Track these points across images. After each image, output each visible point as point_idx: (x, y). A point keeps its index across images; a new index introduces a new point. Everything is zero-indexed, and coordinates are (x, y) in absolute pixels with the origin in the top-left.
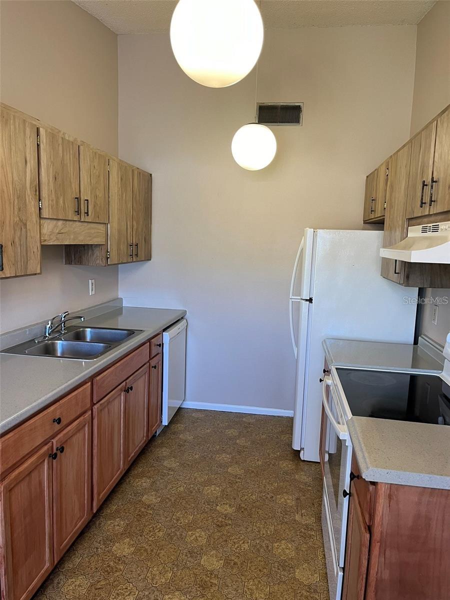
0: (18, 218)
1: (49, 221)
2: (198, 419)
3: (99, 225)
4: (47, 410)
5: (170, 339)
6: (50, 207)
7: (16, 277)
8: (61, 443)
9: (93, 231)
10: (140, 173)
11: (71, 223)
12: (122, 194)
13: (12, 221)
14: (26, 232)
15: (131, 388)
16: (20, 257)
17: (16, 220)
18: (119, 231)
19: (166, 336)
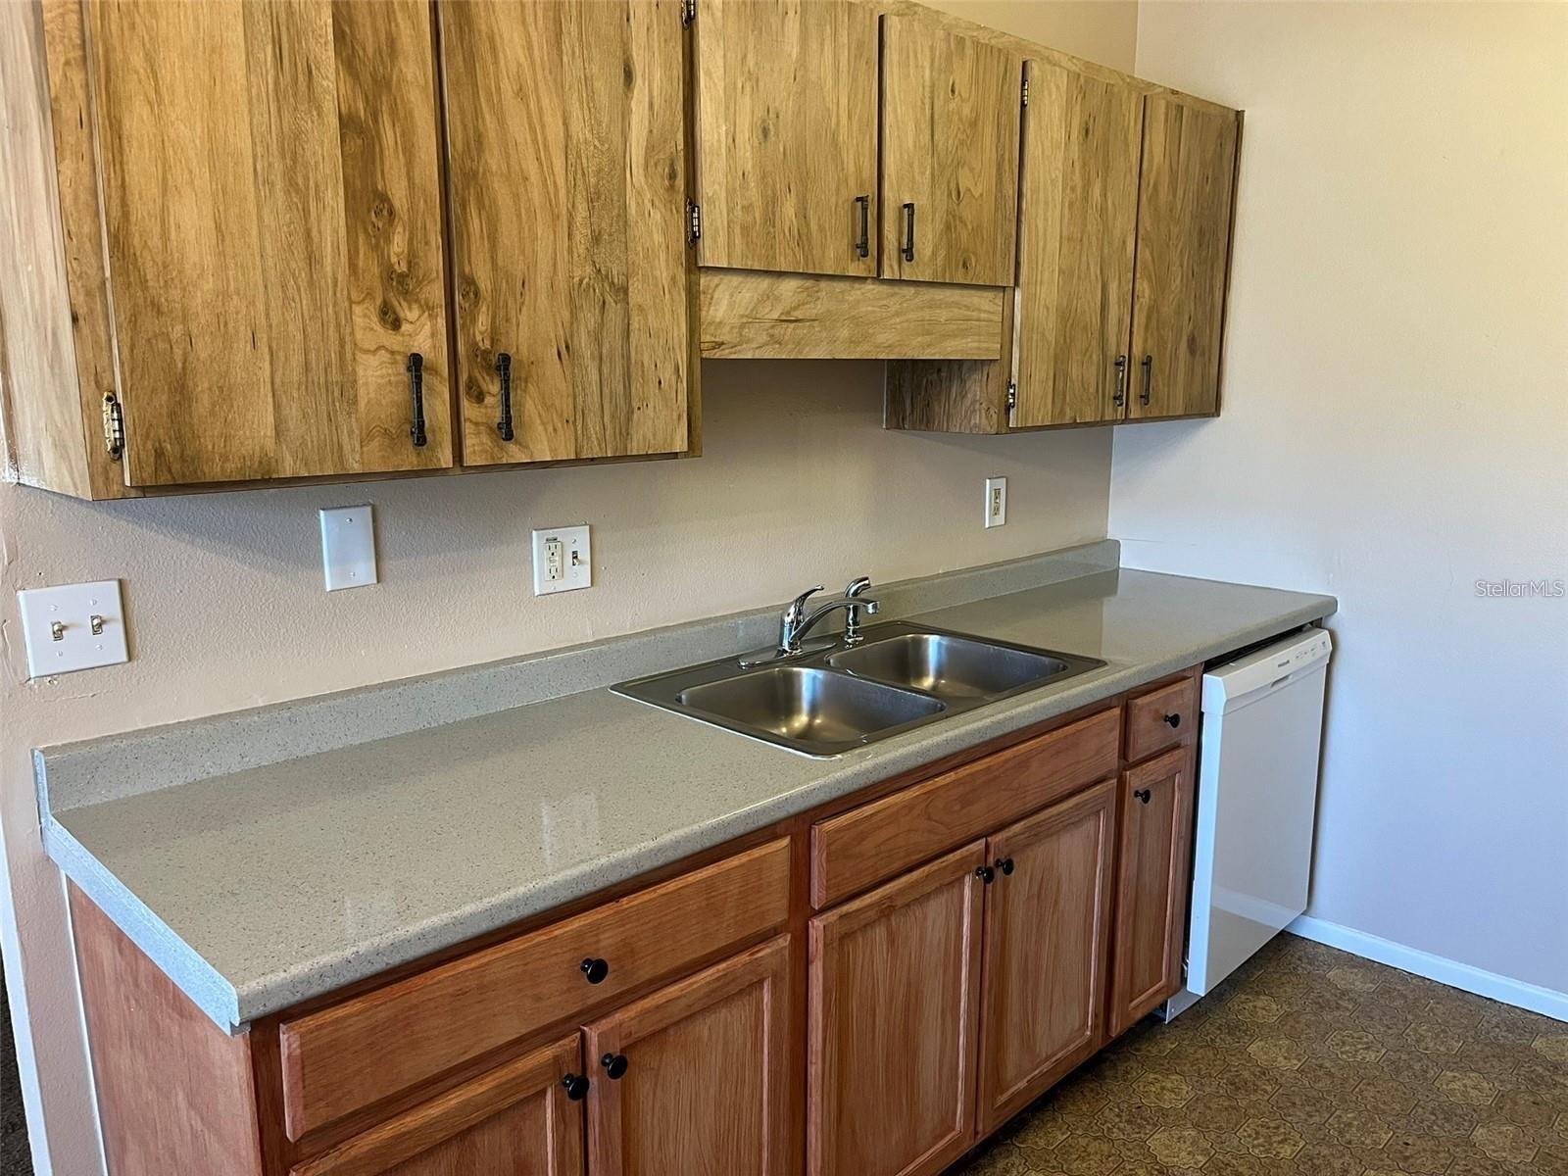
0: (589, 269)
1: (736, 280)
2: (1344, 993)
3: (966, 292)
4: (548, 929)
5: (1228, 701)
6: (738, 230)
7: (578, 461)
8: (624, 1043)
9: (943, 315)
10: (1180, 108)
11: (839, 286)
12: (1087, 184)
13: (561, 276)
14: (627, 315)
15: (1008, 867)
16: (597, 398)
17: (578, 273)
18: (1067, 317)
19: (1216, 688)
